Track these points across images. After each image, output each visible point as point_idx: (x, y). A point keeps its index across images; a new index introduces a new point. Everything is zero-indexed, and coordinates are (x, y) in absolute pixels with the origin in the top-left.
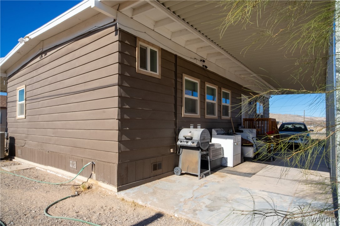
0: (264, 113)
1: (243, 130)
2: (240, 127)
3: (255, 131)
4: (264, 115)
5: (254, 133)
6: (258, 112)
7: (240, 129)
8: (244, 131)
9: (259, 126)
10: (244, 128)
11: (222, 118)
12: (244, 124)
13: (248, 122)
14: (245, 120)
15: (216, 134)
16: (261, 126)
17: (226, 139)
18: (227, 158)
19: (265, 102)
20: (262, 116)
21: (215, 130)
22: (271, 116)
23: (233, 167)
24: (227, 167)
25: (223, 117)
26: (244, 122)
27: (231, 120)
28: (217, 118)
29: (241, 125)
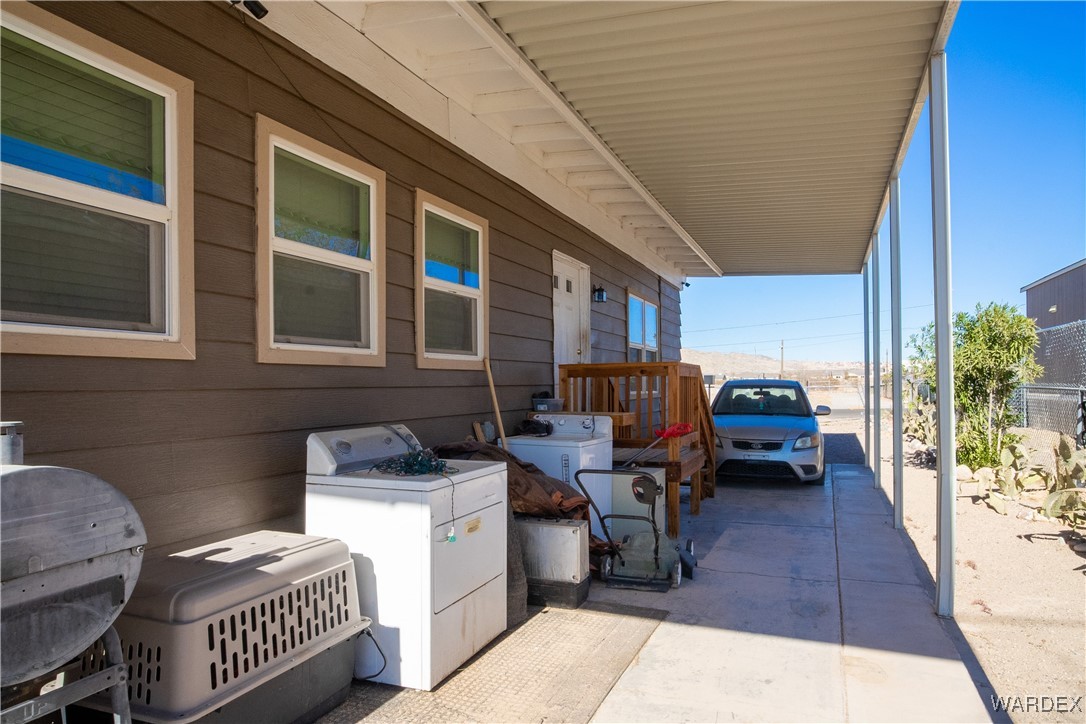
0: (660, 344)
1: (552, 422)
2: (542, 407)
3: (605, 425)
4: (660, 349)
5: (603, 435)
6: (635, 341)
7: (541, 418)
8: (556, 428)
9: (639, 395)
10: (565, 408)
11: (420, 365)
12: (565, 391)
13: (580, 379)
14: (572, 371)
15: (331, 468)
16: (650, 394)
17: (393, 501)
18: (396, 631)
19: (667, 302)
20: (652, 354)
21: (325, 442)
22: (686, 358)
23: (434, 689)
24: (399, 689)
25: (427, 355)
26: (563, 380)
27: (484, 372)
28: (382, 363)
29: (547, 396)
